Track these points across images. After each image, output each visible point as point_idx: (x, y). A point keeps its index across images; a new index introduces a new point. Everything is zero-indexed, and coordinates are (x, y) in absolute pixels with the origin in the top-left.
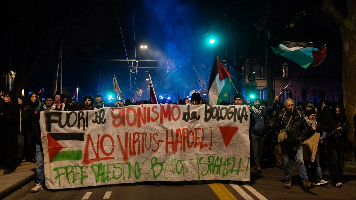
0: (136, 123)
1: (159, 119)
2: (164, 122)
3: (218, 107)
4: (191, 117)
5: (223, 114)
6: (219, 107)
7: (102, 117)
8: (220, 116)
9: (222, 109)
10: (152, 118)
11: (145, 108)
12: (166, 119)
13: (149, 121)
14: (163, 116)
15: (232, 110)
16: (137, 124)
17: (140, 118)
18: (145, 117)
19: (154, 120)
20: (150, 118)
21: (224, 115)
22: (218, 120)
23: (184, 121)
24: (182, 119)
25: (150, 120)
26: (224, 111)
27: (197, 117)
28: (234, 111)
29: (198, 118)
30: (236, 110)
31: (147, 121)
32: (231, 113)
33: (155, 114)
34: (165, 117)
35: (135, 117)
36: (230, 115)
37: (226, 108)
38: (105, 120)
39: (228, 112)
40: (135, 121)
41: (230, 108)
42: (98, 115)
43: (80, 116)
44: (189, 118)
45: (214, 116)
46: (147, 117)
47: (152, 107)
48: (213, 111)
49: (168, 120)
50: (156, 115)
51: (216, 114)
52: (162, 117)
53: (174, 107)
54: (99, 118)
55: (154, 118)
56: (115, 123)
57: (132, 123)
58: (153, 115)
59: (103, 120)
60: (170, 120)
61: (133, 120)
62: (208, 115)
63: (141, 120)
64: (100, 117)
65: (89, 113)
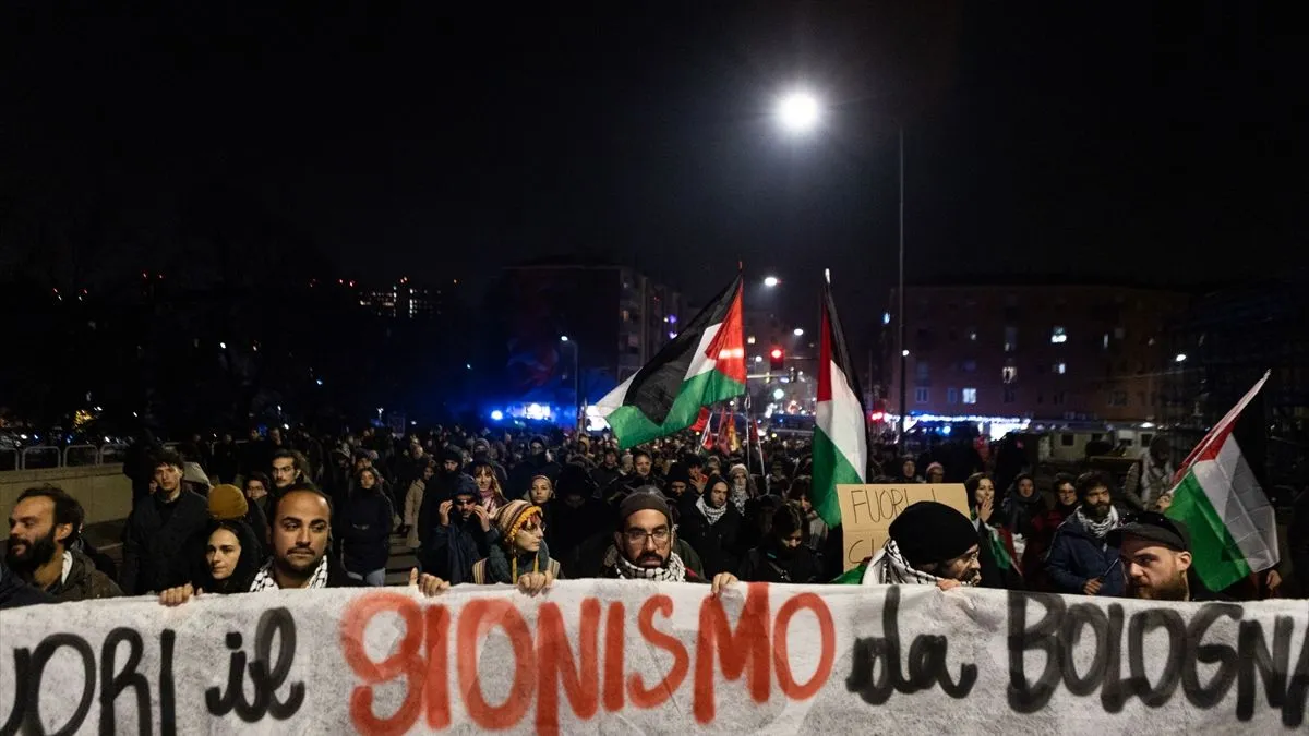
0: (526, 708)
1: (686, 689)
2: (723, 704)
3: (1105, 610)
4: (906, 675)
5: (1147, 664)
6: (1117, 612)
7: (273, 665)
8: (1125, 672)
9: (1143, 622)
10: (637, 683)
11: (590, 608)
12: (733, 685)
13: (614, 702)
14: (717, 667)
15: (1225, 631)
16: (531, 715)
17: (553, 673)
18: (590, 673)
19: (647, 698)
20: (625, 680)
21: (1155, 671)
22: (1113, 703)
23: (857, 697)
24: (842, 686)
25: (626, 696)
26: (1158, 644)
27: (954, 672)
28: (1234, 645)
29: (956, 682)
30: (1251, 631)
31: (601, 697)
32: (1211, 653)
33: (659, 652)
34: (731, 672)
35: (521, 667)
36: (1206, 672)
37: (1171, 621)
38: (298, 692)
39: (1187, 646)
40: (519, 690)
41: (1203, 623)
42: (251, 656)
43: (119, 667)
44: (893, 681)
45: (1082, 670)
46: (601, 671)
47: (639, 606)
48: (1071, 636)
49: (746, 695)
50: (668, 660)
51: (1097, 656)
52: (710, 673)
53: (791, 607)
54: (253, 675)
55: (651, 682)
56: (369, 712)
57: (496, 703)
58: (644, 661)
59: (283, 694)
60: (760, 692)
61: (510, 684)
62: (1035, 665)
63: (562, 694)
64: (259, 670)
65: (177, 642)
